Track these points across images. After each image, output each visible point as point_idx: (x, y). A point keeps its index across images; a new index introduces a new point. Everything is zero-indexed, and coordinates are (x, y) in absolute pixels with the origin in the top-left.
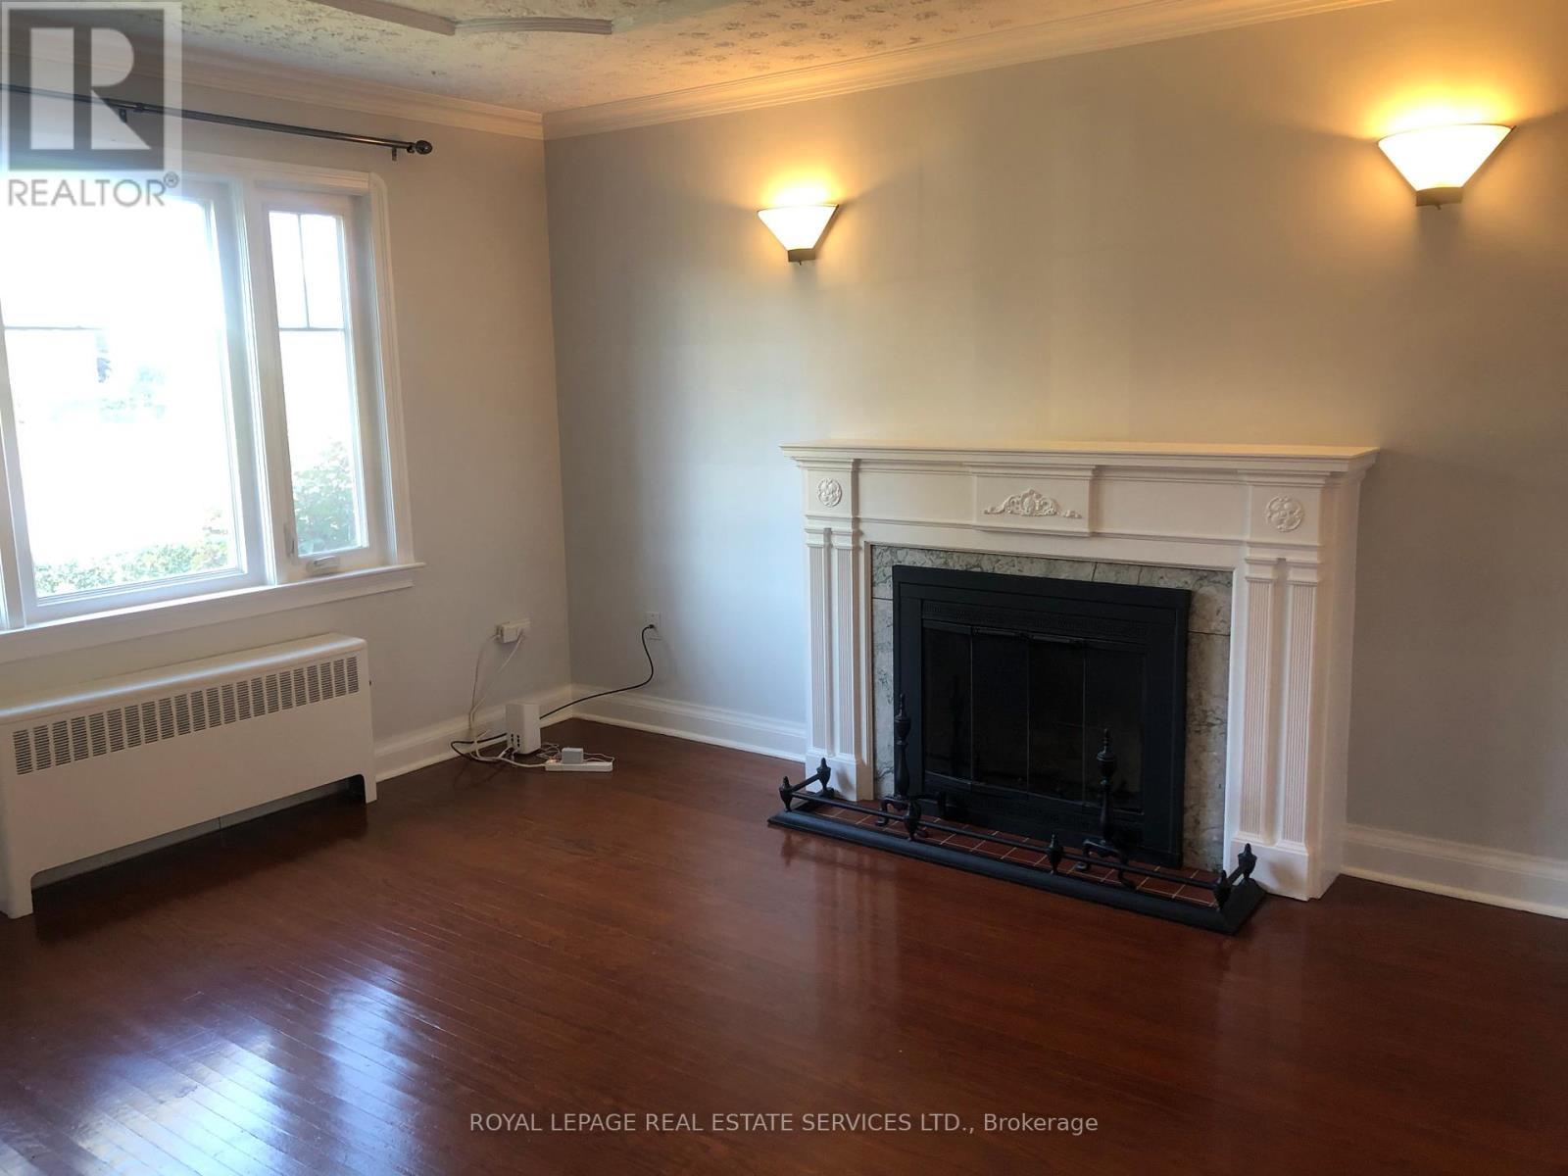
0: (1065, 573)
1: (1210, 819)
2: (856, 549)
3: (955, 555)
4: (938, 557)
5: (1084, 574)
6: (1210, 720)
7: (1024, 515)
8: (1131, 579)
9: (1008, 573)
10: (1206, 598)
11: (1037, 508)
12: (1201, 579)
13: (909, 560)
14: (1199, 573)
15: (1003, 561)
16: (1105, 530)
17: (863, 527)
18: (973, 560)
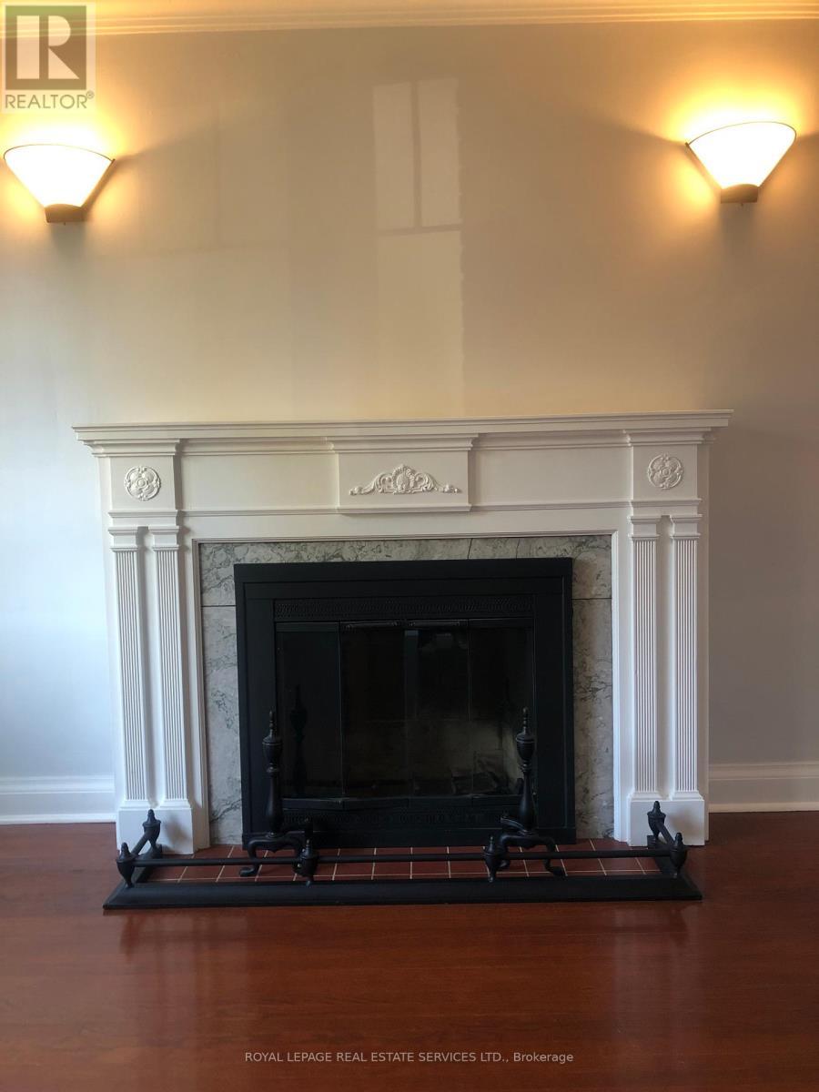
0: (438, 554)
1: (599, 786)
2: (182, 551)
3: (309, 547)
4: (288, 550)
5: (459, 553)
6: (596, 685)
7: (398, 493)
8: (509, 552)
9: (374, 560)
10: (585, 564)
11: (412, 485)
12: (580, 544)
13: (250, 557)
14: (578, 539)
15: (367, 547)
16: (484, 503)
17: (189, 523)
18: (332, 550)
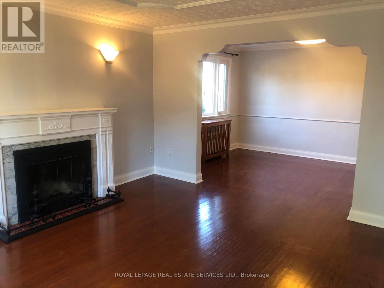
0: (62, 142)
3: (32, 144)
4: (27, 146)
5: (67, 141)
6: (94, 166)
7: (55, 129)
8: (77, 140)
9: (48, 145)
10: (92, 141)
11: (58, 127)
12: (91, 137)
15: (46, 143)
16: (73, 130)
17: (0, 141)
18: (37, 144)
